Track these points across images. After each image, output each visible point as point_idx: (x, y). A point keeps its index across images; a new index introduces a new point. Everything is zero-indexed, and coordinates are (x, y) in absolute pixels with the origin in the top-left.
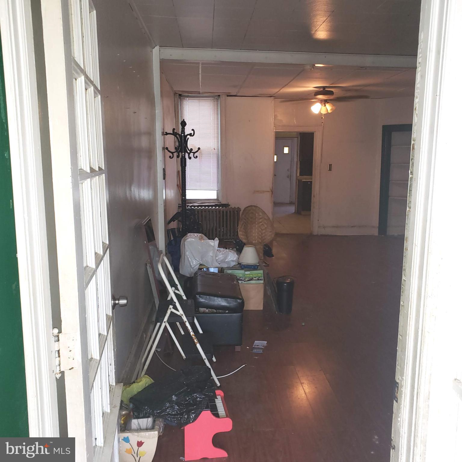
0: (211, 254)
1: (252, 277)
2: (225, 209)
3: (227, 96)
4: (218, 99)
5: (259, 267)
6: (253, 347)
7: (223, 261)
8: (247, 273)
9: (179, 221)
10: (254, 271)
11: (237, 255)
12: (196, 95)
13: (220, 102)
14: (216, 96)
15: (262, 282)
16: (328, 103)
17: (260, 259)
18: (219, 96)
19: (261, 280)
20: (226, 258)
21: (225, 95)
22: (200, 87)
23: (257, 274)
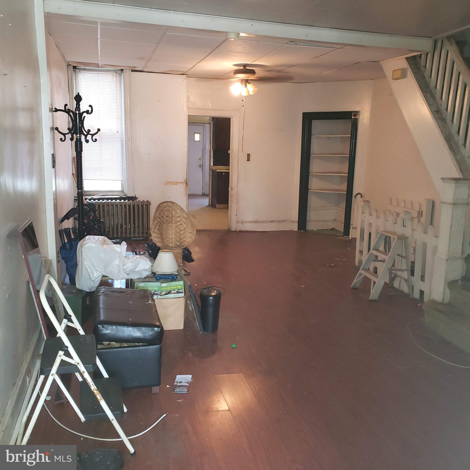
0: (117, 262)
1: (170, 290)
2: (132, 203)
3: (132, 71)
4: (121, 74)
5: (178, 276)
6: (175, 385)
7: (133, 271)
8: (164, 285)
9: (75, 219)
10: (172, 283)
11: (150, 263)
12: (94, 67)
13: (124, 78)
14: (118, 70)
15: (182, 295)
16: (250, 83)
17: (179, 266)
18: (122, 70)
19: (180, 293)
20: (136, 267)
21: (130, 70)
22: (99, 57)
23: (177, 286)
